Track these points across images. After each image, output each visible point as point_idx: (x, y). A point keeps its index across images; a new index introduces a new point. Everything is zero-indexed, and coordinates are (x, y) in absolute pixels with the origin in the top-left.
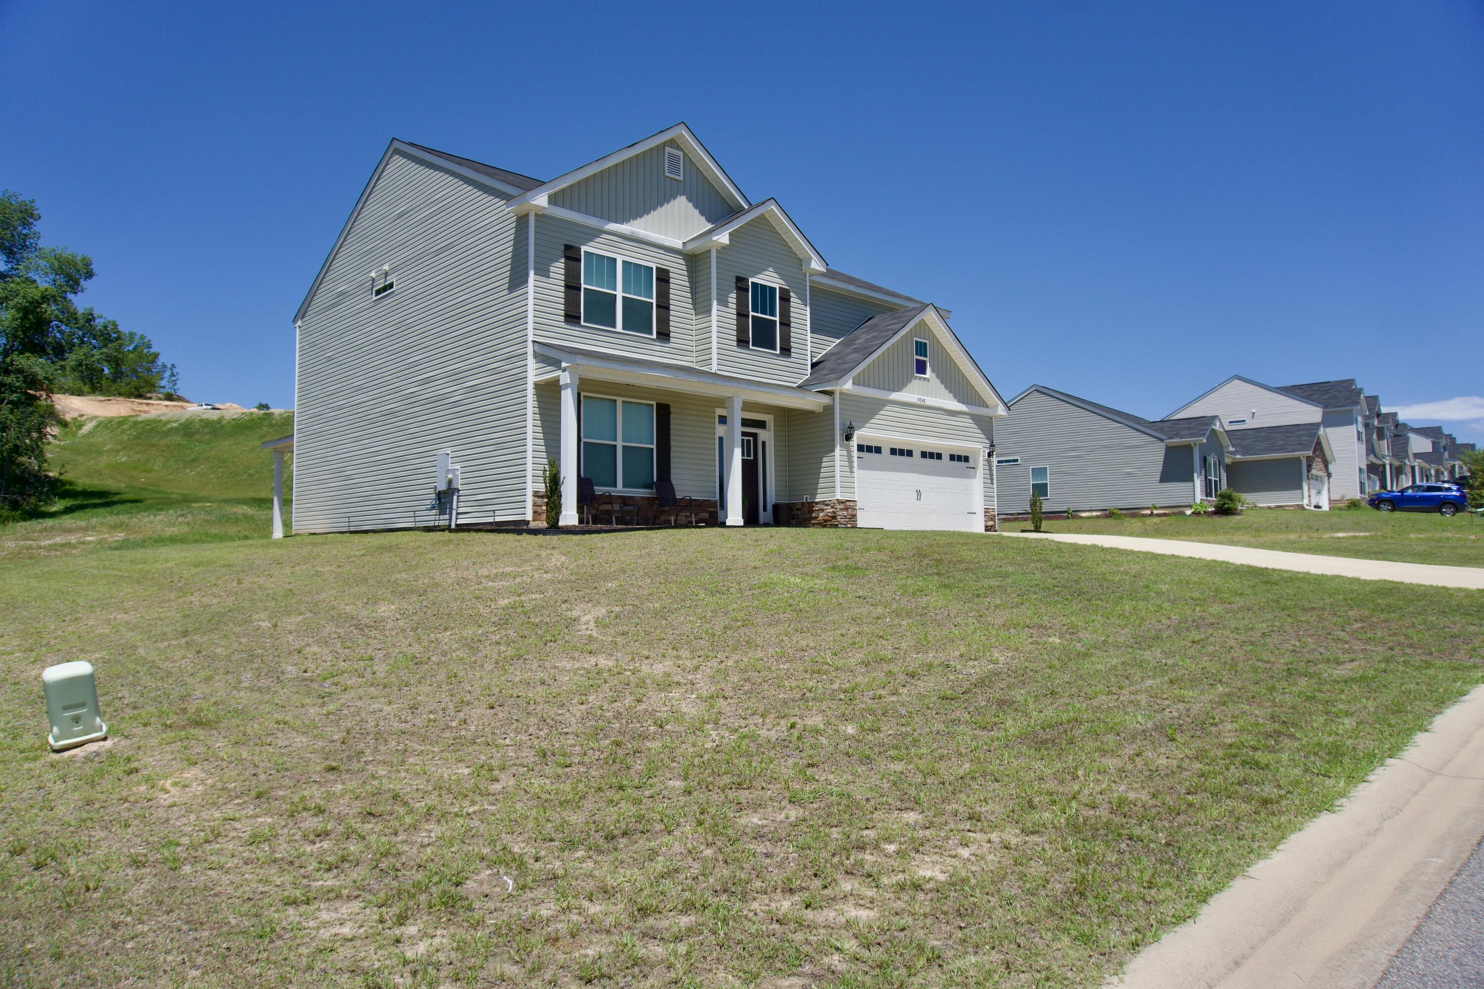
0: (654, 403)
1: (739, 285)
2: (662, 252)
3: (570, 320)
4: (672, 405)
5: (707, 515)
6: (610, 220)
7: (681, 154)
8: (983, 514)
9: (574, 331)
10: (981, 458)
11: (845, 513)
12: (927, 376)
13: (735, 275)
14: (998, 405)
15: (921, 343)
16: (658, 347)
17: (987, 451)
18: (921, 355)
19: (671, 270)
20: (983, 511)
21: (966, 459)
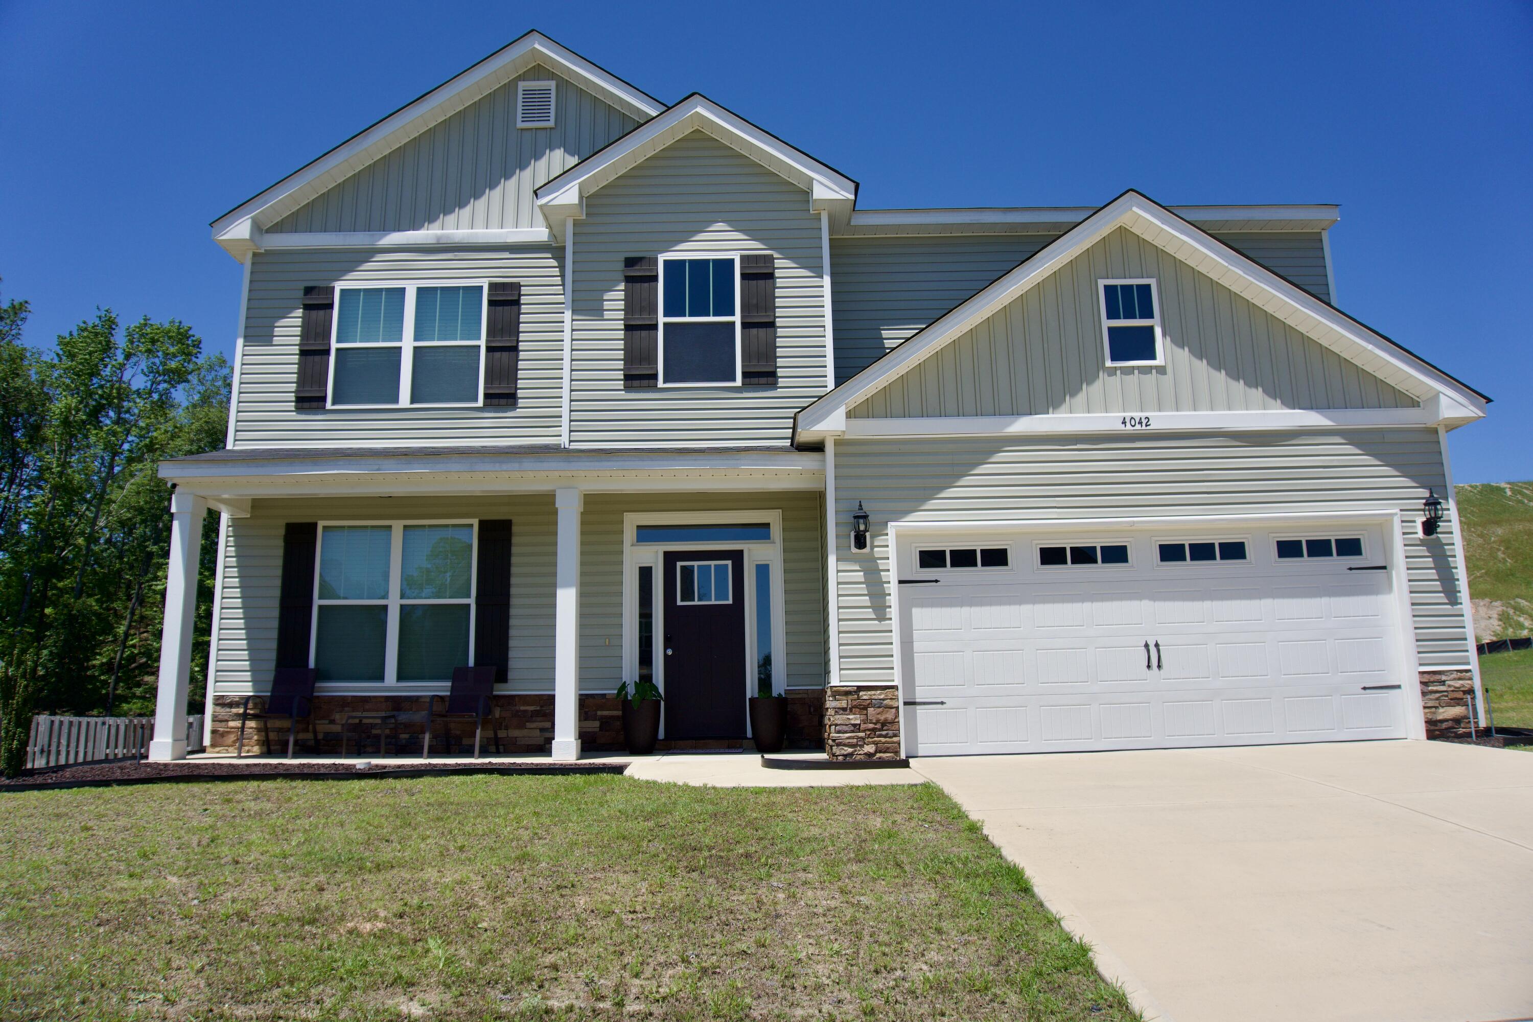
0: (475, 522)
1: (635, 272)
2: (507, 255)
3: (306, 405)
4: (515, 520)
5: (597, 724)
6: (387, 229)
7: (552, 84)
8: (1418, 688)
9: (316, 421)
10: (1398, 541)
11: (855, 719)
12: (1159, 361)
13: (622, 257)
14: (1437, 394)
15: (1127, 289)
16: (491, 419)
17: (1420, 519)
18: (1130, 315)
19: (523, 281)
20: (1416, 679)
21: (1350, 547)
